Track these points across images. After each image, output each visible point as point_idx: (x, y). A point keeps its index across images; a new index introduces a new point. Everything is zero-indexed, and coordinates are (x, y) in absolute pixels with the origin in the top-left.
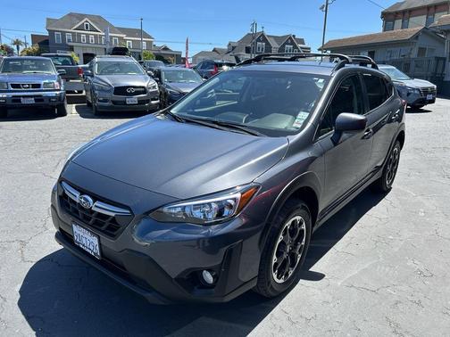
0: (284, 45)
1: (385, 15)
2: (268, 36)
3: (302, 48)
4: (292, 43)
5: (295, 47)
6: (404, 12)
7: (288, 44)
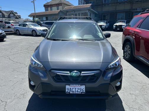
0: (10, 14)
1: (45, 6)
2: (2, 11)
3: (17, 15)
4: (13, 14)
5: (14, 15)
6: (50, 5)
7: (11, 14)
